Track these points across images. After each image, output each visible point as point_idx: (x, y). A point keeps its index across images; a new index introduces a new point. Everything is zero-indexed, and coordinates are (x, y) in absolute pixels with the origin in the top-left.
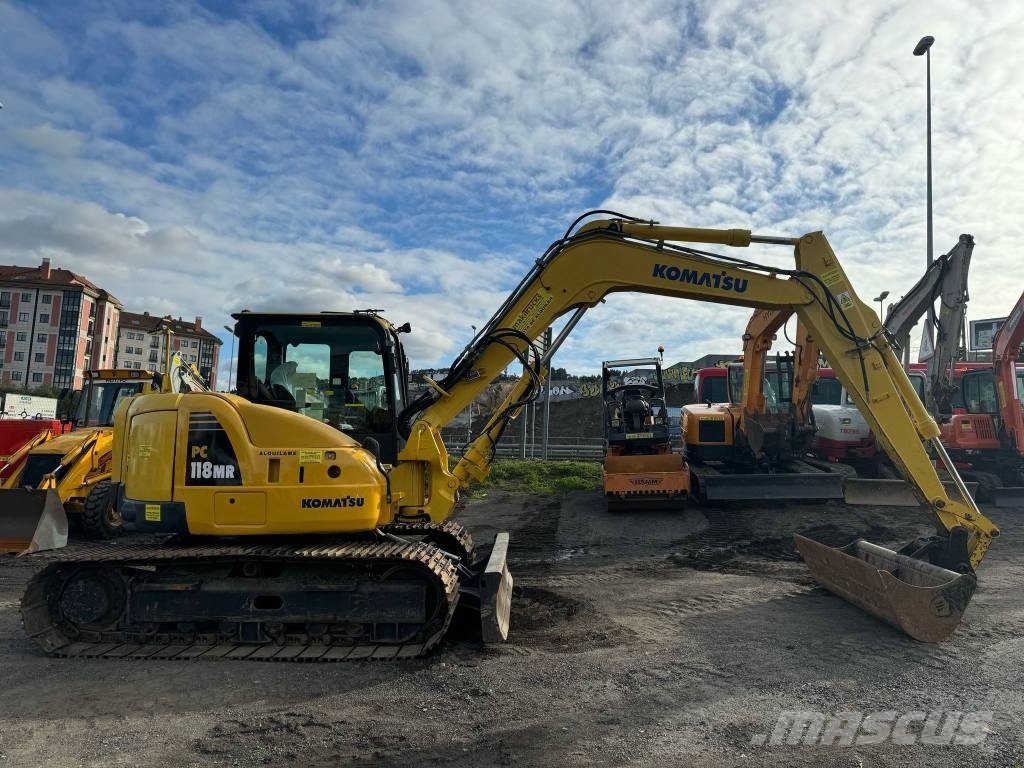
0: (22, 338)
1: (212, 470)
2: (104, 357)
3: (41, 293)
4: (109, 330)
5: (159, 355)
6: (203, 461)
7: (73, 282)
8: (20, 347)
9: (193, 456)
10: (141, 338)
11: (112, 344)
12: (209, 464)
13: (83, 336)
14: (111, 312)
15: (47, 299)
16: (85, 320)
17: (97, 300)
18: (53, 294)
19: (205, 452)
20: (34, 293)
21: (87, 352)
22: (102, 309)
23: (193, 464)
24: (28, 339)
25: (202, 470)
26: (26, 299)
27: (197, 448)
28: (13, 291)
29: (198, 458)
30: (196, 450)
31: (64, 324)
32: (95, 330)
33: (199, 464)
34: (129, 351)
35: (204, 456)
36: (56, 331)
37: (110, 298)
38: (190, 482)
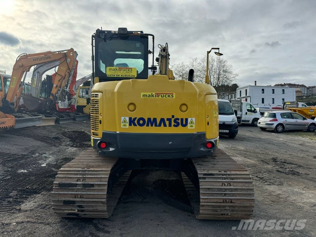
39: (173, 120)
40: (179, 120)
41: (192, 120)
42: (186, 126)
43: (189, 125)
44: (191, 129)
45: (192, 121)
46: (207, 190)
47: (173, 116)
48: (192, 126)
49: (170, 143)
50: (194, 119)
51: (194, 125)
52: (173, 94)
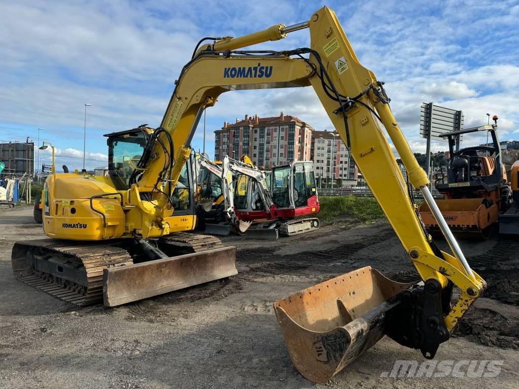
0: (275, 147)
2: (306, 153)
3: (281, 127)
4: (308, 141)
5: (331, 149)
7: (292, 120)
8: (275, 151)
10: (323, 142)
11: (309, 146)
13: (297, 144)
14: (308, 132)
15: (283, 130)
16: (297, 137)
17: (302, 127)
18: (285, 127)
20: (278, 128)
21: (299, 151)
22: (304, 131)
24: (277, 148)
26: (275, 130)
28: (271, 128)
31: (290, 139)
32: (301, 141)
34: (319, 149)
36: (286, 143)
37: (306, 126)
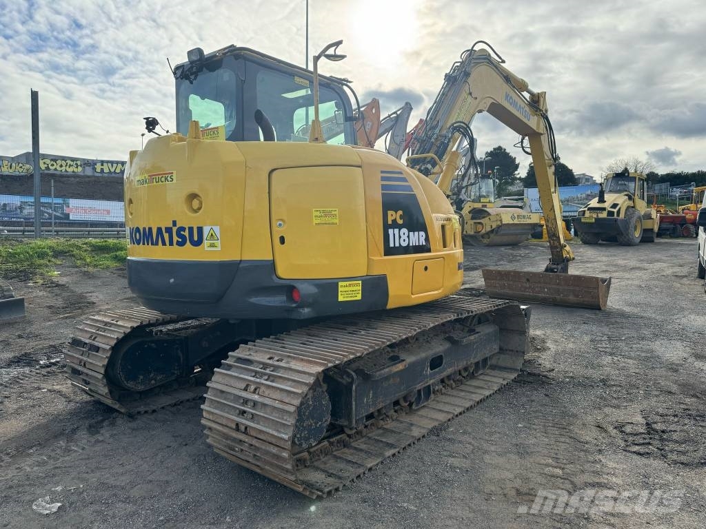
1: (408, 237)
6: (400, 227)
9: (390, 222)
12: (404, 230)
19: (401, 217)
23: (391, 231)
25: (400, 237)
27: (393, 213)
29: (395, 225)
30: (392, 216)
33: (396, 231)
35: (400, 222)
38: (389, 251)
39: (175, 229)
40: (184, 232)
41: (212, 231)
42: (199, 245)
43: (206, 243)
44: (212, 252)
45: (214, 234)
46: (219, 394)
47: (174, 223)
48: (212, 245)
49: (172, 280)
50: (217, 229)
51: (218, 243)
52: (172, 173)
